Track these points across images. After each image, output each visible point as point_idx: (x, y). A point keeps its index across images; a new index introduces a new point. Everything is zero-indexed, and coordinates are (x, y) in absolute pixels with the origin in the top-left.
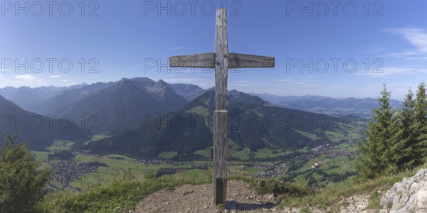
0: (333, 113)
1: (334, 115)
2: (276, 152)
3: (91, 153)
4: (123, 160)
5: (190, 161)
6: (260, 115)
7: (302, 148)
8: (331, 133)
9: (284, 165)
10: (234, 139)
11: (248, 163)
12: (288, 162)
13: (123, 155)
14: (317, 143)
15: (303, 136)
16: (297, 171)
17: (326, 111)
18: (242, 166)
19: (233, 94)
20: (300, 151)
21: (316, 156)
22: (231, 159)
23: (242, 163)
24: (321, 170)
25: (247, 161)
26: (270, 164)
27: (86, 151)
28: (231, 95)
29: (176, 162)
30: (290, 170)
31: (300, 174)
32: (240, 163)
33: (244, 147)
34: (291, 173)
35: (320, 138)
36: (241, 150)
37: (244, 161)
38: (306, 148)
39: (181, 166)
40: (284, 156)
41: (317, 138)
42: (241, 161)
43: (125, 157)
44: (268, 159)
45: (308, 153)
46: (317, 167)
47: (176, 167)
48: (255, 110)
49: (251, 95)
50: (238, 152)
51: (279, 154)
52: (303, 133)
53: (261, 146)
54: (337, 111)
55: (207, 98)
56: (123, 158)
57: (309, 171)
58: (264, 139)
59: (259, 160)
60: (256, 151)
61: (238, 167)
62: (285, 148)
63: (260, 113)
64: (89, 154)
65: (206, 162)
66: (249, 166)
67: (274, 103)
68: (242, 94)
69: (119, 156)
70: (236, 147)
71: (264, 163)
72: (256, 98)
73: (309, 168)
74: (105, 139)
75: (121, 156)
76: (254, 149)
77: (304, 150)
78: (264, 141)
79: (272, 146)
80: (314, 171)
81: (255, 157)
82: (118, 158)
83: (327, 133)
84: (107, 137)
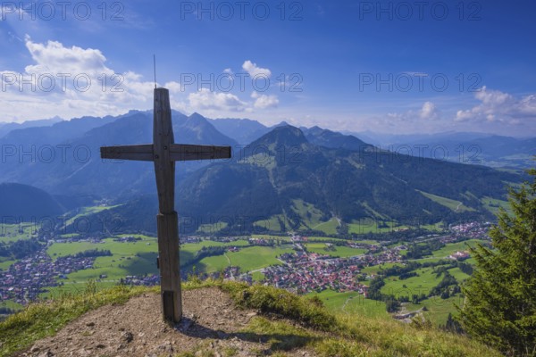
0: (503, 164)
1: (506, 167)
2: (386, 226)
3: (80, 238)
4: (139, 242)
5: (247, 235)
6: (358, 166)
7: (432, 223)
8: (495, 202)
9: (398, 247)
10: (314, 203)
11: (337, 240)
12: (406, 244)
13: (140, 233)
14: (463, 218)
15: (436, 203)
16: (422, 261)
17: (488, 160)
18: (329, 244)
19: (314, 134)
20: (429, 228)
21: (460, 239)
22: (311, 233)
23: (329, 239)
24: (469, 265)
25: (336, 237)
26: (374, 243)
27: (70, 235)
28: (310, 135)
29: (226, 238)
30: (409, 255)
31: (426, 265)
32: (325, 239)
33: (331, 216)
34: (412, 261)
35: (471, 209)
36: (325, 219)
37: (331, 236)
38: (441, 223)
39: (232, 243)
40: (399, 233)
41: (465, 208)
42: (326, 236)
43: (142, 236)
44: (371, 236)
45: (443, 234)
46: (461, 259)
47: (226, 244)
48: (350, 160)
49: (343, 134)
50: (322, 224)
51: (391, 230)
52: (435, 198)
53: (360, 216)
54: (513, 161)
55: (273, 141)
56: (140, 239)
57: (444, 263)
58: (365, 204)
59: (355, 236)
60: (351, 222)
61: (322, 246)
62: (400, 220)
63: (358, 162)
64: (75, 239)
65: (272, 237)
66: (339, 244)
67: (384, 145)
68: (327, 133)
69: (132, 236)
70: (319, 214)
71: (365, 241)
72: (352, 139)
73: (444, 258)
74: (105, 211)
75: (137, 236)
76: (347, 219)
77: (438, 227)
78: (364, 208)
79: (377, 214)
80: (454, 264)
81: (350, 232)
82: (130, 240)
83: (486, 201)
84: (108, 208)
